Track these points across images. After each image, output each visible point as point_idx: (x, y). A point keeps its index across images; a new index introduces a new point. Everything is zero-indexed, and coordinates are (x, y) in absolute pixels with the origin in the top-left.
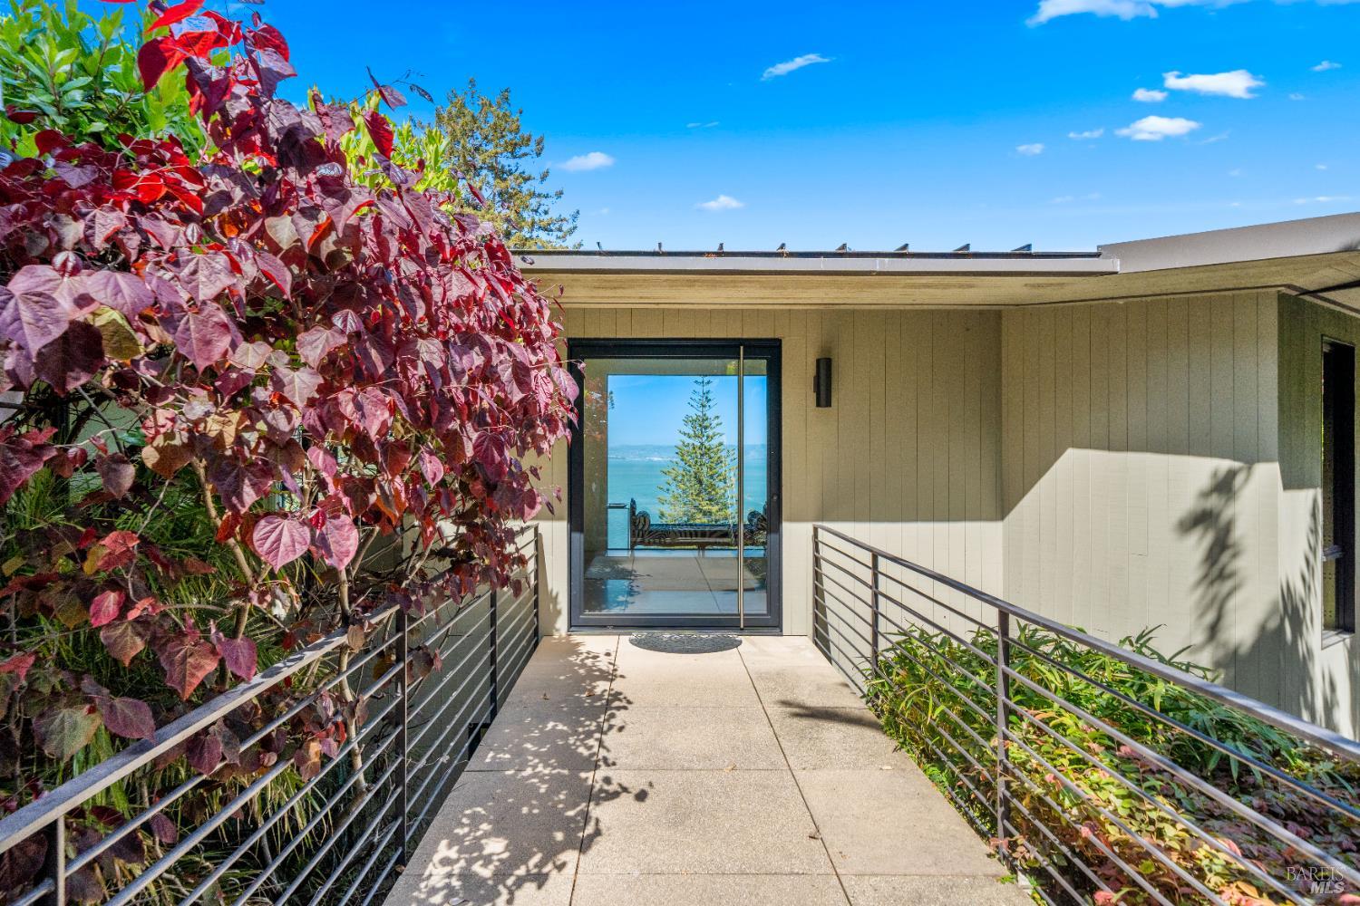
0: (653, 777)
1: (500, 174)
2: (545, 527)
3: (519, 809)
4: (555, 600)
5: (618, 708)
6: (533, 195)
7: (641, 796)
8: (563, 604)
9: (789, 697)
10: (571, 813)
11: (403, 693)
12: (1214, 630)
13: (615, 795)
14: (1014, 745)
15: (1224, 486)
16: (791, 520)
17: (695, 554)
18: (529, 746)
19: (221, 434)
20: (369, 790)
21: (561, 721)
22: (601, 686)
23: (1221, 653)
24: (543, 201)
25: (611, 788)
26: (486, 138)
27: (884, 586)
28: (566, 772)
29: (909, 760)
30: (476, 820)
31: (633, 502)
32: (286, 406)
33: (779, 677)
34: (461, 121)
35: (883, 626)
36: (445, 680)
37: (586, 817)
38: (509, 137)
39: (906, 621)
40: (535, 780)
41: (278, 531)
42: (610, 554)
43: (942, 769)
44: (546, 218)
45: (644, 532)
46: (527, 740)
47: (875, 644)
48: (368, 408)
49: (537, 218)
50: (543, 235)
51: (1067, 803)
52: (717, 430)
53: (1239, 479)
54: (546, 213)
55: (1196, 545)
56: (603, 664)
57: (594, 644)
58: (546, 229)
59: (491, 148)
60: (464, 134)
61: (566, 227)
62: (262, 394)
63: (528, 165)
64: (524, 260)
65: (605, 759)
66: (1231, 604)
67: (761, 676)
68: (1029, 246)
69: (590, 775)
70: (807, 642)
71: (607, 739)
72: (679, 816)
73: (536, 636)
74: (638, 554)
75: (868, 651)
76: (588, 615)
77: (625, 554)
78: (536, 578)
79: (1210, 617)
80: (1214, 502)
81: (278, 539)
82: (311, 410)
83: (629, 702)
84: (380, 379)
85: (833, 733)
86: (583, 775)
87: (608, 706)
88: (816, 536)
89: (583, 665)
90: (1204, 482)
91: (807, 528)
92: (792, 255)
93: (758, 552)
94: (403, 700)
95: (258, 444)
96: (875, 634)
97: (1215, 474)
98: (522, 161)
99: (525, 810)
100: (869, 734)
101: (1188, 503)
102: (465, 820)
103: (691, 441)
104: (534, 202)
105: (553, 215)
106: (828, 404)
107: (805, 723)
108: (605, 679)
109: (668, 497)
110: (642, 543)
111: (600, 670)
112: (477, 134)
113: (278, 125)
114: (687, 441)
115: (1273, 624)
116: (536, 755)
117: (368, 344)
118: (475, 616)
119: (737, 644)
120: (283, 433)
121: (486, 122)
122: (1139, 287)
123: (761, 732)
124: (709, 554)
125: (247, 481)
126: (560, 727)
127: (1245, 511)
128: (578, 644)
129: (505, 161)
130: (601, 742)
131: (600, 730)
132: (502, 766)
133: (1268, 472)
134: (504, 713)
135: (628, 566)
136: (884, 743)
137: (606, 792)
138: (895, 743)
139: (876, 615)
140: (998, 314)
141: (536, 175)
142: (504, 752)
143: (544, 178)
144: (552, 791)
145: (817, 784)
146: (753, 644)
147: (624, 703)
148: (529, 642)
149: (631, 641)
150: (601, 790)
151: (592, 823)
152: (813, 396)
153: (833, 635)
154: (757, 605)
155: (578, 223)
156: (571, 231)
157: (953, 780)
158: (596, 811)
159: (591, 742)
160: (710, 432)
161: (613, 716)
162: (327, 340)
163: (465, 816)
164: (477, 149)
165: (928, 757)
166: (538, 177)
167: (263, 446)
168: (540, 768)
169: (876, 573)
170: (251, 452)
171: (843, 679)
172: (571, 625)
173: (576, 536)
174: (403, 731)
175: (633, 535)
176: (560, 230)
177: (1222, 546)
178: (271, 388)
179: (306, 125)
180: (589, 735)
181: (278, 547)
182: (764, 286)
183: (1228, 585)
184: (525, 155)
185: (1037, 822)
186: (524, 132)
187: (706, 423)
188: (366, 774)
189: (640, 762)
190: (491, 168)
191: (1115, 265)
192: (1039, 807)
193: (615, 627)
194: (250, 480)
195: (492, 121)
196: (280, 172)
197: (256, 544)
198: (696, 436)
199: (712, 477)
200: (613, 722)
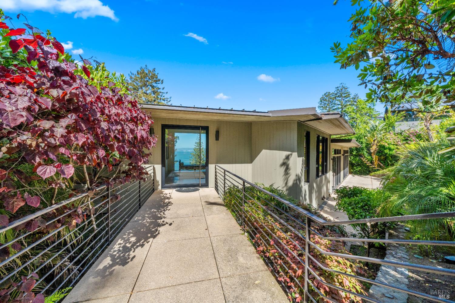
0: (174, 220)
1: (153, 87)
2: (156, 166)
3: (141, 230)
4: (158, 182)
5: (169, 205)
6: (160, 92)
7: (171, 224)
8: (160, 183)
9: (208, 200)
10: (153, 230)
11: (109, 206)
12: (286, 183)
13: (165, 224)
14: (246, 207)
15: (288, 158)
16: (211, 164)
17: (194, 171)
18: (146, 215)
19: (31, 144)
20: (97, 229)
21: (155, 209)
22: (167, 201)
23: (287, 188)
24: (163, 94)
25: (164, 223)
26: (149, 79)
27: (226, 177)
28: (154, 220)
29: (229, 212)
30: (129, 233)
31: (180, 160)
32: (54, 137)
33: (206, 196)
34: (143, 74)
35: (226, 185)
36: (123, 202)
37: (157, 230)
38: (155, 79)
39: (230, 184)
40: (146, 223)
41: (45, 169)
42: (175, 172)
43: (234, 213)
44: (164, 98)
45: (182, 166)
46: (146, 214)
47: (224, 189)
48: (79, 138)
49: (161, 98)
50: (163, 101)
51: (253, 218)
53: (290, 156)
54: (164, 97)
55: (283, 169)
56: (168, 196)
57: (167, 191)
58: (164, 100)
59: (150, 81)
60: (144, 77)
61: (168, 100)
62: (47, 134)
63: (160, 86)
64: (140, 105)
65: (164, 217)
66: (289, 179)
67: (202, 196)
68: (255, 110)
69: (160, 221)
70: (214, 189)
71: (165, 212)
72: (178, 228)
73: (154, 190)
74: (181, 171)
75: (223, 190)
76: (166, 185)
77: (178, 171)
78: (154, 177)
79: (286, 181)
80: (286, 161)
81: (46, 171)
82: (62, 139)
83: (172, 204)
84: (84, 131)
85: (215, 207)
86: (158, 221)
87: (167, 205)
88: (215, 167)
89: (163, 196)
90: (284, 157)
91: (214, 165)
92: (209, 109)
93: (205, 170)
94: (109, 207)
95: (45, 147)
96: (225, 187)
97: (286, 156)
98: (158, 85)
99: (142, 230)
100: (222, 207)
101: (281, 161)
102: (127, 234)
104: (161, 94)
105: (165, 97)
106: (218, 140)
107: (209, 206)
108: (168, 199)
109: (191, 159)
110: (182, 169)
111: (167, 197)
112: (147, 78)
113: (53, 66)
114: (196, 147)
115: (295, 182)
116: (147, 217)
117: (80, 122)
118: (134, 186)
119: (198, 190)
120: (53, 144)
121: (150, 75)
122: (275, 119)
123: (200, 208)
124: (196, 171)
125: (37, 156)
126: (155, 210)
127: (291, 162)
128: (163, 192)
129: (154, 84)
130: (164, 213)
131: (164, 211)
132: (139, 220)
133: (295, 154)
134: (142, 208)
135: (178, 174)
136: (225, 208)
137: (163, 224)
138: (227, 208)
139: (225, 183)
140: (251, 123)
141: (162, 88)
142: (140, 217)
143: (163, 89)
144: (150, 225)
145: (209, 219)
146: (202, 190)
147: (171, 204)
148: (152, 191)
149: (176, 190)
150: (162, 224)
151: (158, 231)
152: (215, 138)
153: (219, 188)
154: (204, 181)
155: (171, 99)
156: (169, 101)
157: (236, 215)
158: (159, 229)
159: (161, 213)
161: (168, 207)
162: (69, 121)
163: (127, 233)
164: (147, 81)
165: (233, 211)
166: (162, 89)
167: (46, 147)
168: (148, 220)
169: (225, 174)
170: (42, 149)
171: (219, 196)
172: (162, 187)
173: (163, 168)
174: (109, 215)
175: (180, 167)
176: (167, 101)
177: (287, 169)
178: (50, 132)
179: (62, 67)
180: (161, 212)
181: (45, 173)
182: (205, 115)
183: (289, 175)
184: (159, 83)
185: (248, 222)
186: (159, 78)
188: (96, 225)
189: (172, 217)
190: (151, 86)
191: (270, 115)
192: (249, 220)
193: (172, 187)
194: (38, 156)
195: (151, 75)
196: (55, 78)
197: (37, 173)
200: (167, 208)
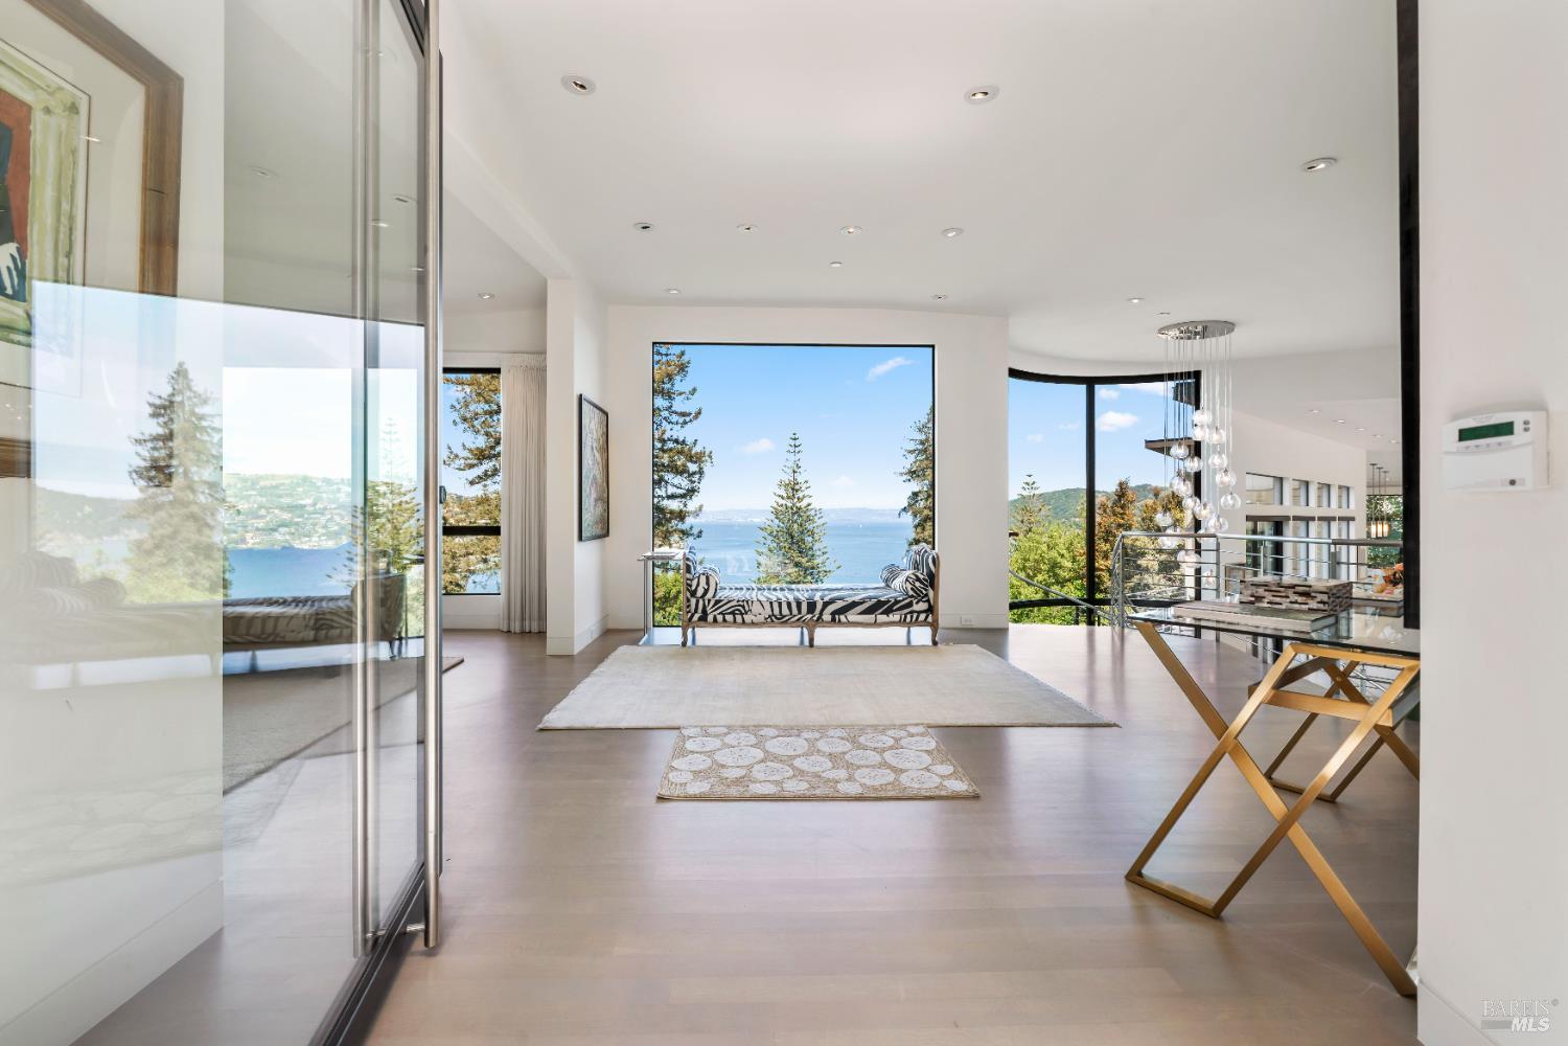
52: (806, 493)
103: (784, 502)
114: (781, 502)
160: (800, 494)
187: (797, 487)
198: (788, 498)
199: (802, 533)
